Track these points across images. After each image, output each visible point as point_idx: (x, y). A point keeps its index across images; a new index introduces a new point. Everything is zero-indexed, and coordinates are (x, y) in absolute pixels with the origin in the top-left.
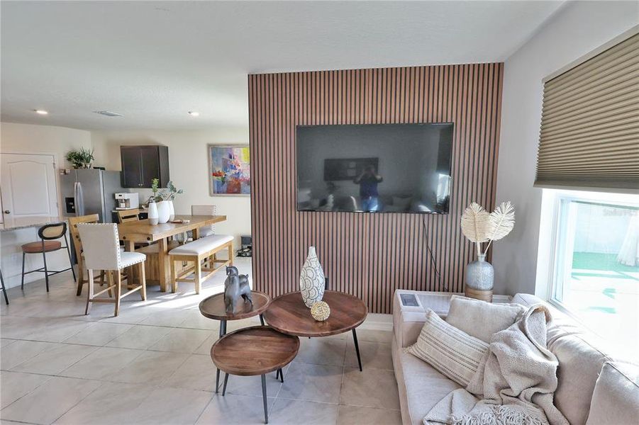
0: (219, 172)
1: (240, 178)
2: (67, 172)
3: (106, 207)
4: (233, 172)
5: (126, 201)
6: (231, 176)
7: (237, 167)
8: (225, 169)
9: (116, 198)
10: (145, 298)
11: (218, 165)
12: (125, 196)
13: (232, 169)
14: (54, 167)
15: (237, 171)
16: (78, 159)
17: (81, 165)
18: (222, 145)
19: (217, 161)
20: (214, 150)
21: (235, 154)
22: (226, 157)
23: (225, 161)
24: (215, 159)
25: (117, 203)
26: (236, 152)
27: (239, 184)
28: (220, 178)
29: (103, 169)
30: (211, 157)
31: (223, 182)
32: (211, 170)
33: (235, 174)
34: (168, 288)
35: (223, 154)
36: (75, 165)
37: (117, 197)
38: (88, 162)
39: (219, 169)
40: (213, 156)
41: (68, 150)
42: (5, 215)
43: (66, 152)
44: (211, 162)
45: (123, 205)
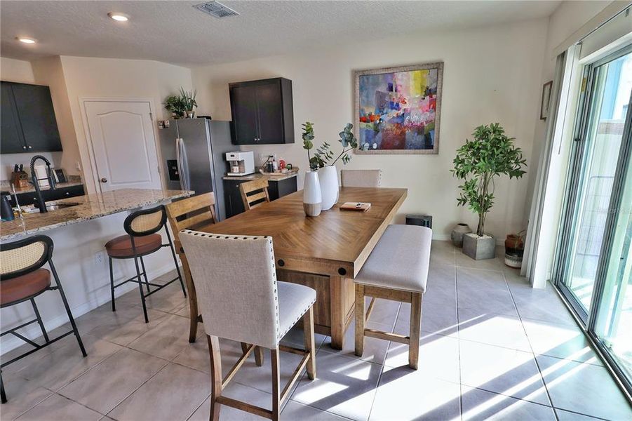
0: (370, 115)
1: (406, 123)
2: (166, 124)
3: (216, 172)
4: (394, 113)
5: (240, 163)
6: (390, 121)
7: (401, 105)
8: (381, 109)
9: (227, 160)
10: (315, 376)
11: (368, 104)
12: (239, 156)
13: (392, 108)
14: (152, 119)
15: (401, 112)
16: (178, 106)
17: (182, 114)
18: (377, 70)
19: (367, 97)
20: (363, 79)
21: (398, 82)
22: (383, 89)
23: (381, 96)
24: (364, 94)
25: (228, 166)
26: (400, 79)
27: (403, 133)
28: (371, 124)
29: (209, 118)
30: (358, 91)
31: (377, 131)
32: (358, 111)
33: (398, 116)
34: (348, 345)
35: (376, 84)
36: (174, 114)
37: (229, 158)
38: (190, 109)
39: (371, 110)
40: (361, 89)
41: (165, 95)
42: (102, 183)
43: (165, 97)
44: (357, 100)
45: (236, 169)
